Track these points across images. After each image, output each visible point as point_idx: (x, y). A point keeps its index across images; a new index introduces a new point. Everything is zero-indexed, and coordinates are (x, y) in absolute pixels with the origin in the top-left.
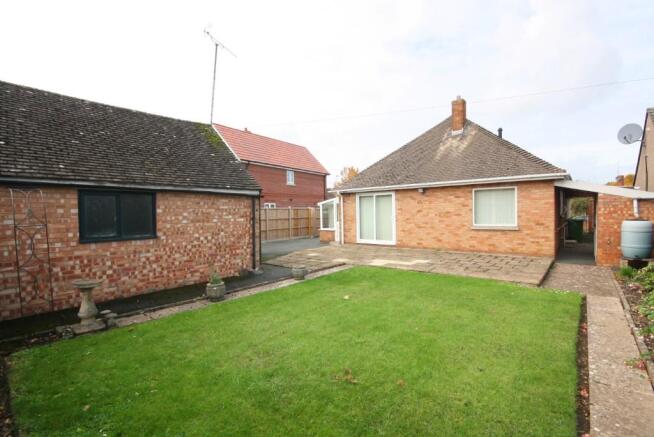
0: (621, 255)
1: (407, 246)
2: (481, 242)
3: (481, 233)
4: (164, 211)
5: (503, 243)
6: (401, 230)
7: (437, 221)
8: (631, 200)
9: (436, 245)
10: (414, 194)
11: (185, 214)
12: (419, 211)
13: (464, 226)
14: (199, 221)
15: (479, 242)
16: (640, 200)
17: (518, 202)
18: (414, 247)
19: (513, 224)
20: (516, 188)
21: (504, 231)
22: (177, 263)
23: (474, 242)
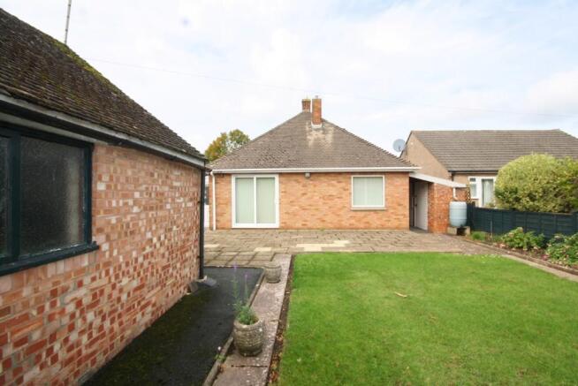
0: (449, 225)
1: (292, 228)
2: (359, 221)
3: (359, 213)
4: (108, 187)
5: (375, 221)
6: (285, 213)
7: (320, 203)
8: (452, 189)
9: (320, 225)
10: (300, 178)
11: (137, 195)
12: (304, 194)
13: (344, 207)
14: (151, 209)
15: (357, 221)
16: (457, 188)
17: (386, 187)
18: (298, 229)
19: (382, 205)
20: (384, 176)
21: (375, 211)
22: (124, 297)
23: (353, 221)
